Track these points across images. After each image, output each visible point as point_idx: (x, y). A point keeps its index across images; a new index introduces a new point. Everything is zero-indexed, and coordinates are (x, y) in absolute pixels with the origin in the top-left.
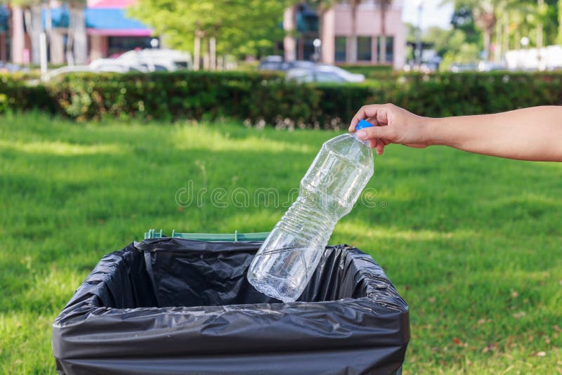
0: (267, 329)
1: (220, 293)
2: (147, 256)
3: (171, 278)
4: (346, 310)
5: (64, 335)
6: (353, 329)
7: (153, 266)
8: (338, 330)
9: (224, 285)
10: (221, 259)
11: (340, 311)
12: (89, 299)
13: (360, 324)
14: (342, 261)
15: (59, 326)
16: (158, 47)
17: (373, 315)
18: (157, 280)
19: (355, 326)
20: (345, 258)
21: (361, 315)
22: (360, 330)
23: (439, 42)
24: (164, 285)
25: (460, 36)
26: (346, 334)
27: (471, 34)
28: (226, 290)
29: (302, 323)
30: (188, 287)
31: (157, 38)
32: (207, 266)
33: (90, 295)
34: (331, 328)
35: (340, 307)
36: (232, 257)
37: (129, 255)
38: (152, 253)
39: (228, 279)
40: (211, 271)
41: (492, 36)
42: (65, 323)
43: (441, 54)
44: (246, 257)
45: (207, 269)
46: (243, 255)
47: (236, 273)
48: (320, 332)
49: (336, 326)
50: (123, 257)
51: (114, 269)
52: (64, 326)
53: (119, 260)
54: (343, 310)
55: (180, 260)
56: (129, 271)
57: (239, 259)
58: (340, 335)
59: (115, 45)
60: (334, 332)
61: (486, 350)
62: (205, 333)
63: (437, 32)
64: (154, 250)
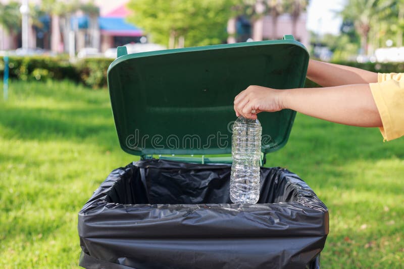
0: (228, 221)
1: (191, 198)
2: (142, 171)
3: (158, 186)
4: (284, 210)
5: (86, 221)
6: (289, 223)
7: (146, 177)
8: (278, 224)
9: (195, 193)
10: (192, 175)
11: (280, 210)
12: (103, 197)
13: (294, 220)
14: (277, 178)
15: (83, 215)
16: (147, 42)
17: (303, 214)
18: (149, 187)
19: (290, 221)
20: (279, 176)
21: (294, 214)
22: (293, 224)
23: (331, 43)
24: (153, 191)
25: (345, 39)
26: (284, 227)
27: (353, 37)
28: (196, 196)
29: (252, 218)
30: (169, 193)
31: (145, 36)
32: (183, 179)
33: (103, 195)
34: (273, 222)
35: (280, 208)
36: (200, 173)
37: (130, 170)
38: (146, 169)
39: (197, 188)
40: (185, 183)
41: (368, 39)
42: (87, 213)
43: (333, 50)
44: (210, 174)
45: (184, 181)
46: (208, 172)
47: (204, 184)
48: (265, 225)
49: (277, 221)
50: (126, 171)
51: (119, 178)
52: (86, 215)
53: (122, 173)
54: (282, 210)
55: (165, 174)
56: (129, 180)
57: (206, 174)
58: (279, 227)
59: (118, 41)
60: (275, 225)
61: (367, 246)
62: (184, 222)
63: (329, 36)
64: (147, 167)
